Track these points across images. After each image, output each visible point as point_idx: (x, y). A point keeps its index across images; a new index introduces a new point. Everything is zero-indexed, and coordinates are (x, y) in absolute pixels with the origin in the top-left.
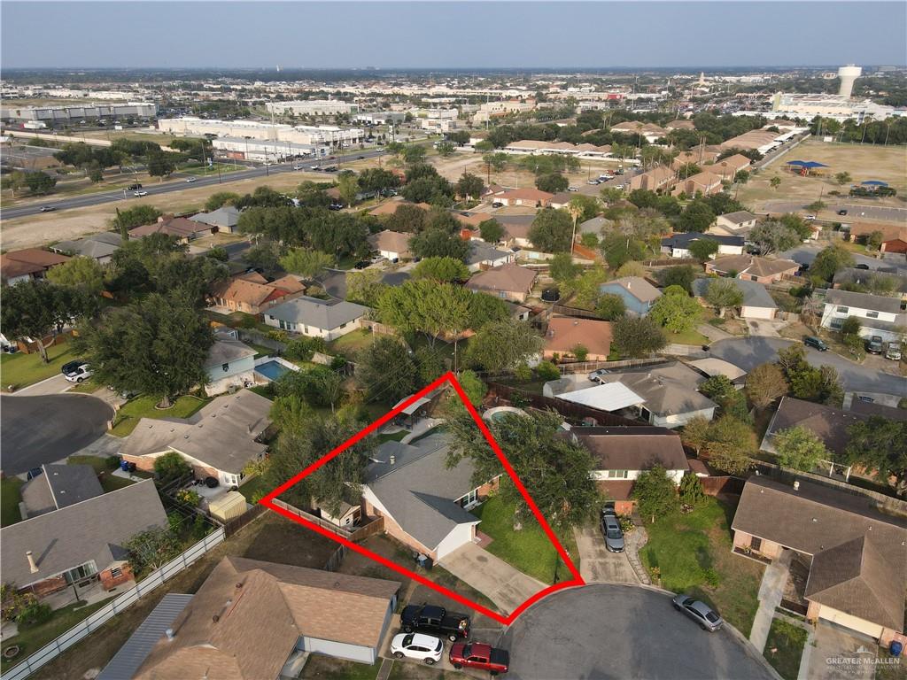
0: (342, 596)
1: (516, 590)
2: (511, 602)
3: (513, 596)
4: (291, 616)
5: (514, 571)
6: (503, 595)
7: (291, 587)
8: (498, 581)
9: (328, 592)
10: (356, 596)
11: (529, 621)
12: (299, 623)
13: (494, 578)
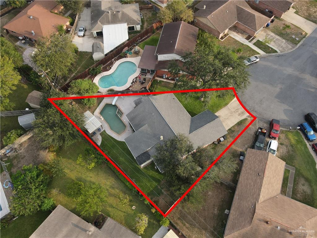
0: (267, 172)
1: (237, 110)
2: (243, 113)
3: (240, 112)
4: (273, 198)
5: (226, 107)
6: (239, 115)
7: (261, 196)
8: (232, 114)
9: (265, 179)
10: (267, 166)
11: (252, 110)
12: (275, 194)
13: (230, 115)
